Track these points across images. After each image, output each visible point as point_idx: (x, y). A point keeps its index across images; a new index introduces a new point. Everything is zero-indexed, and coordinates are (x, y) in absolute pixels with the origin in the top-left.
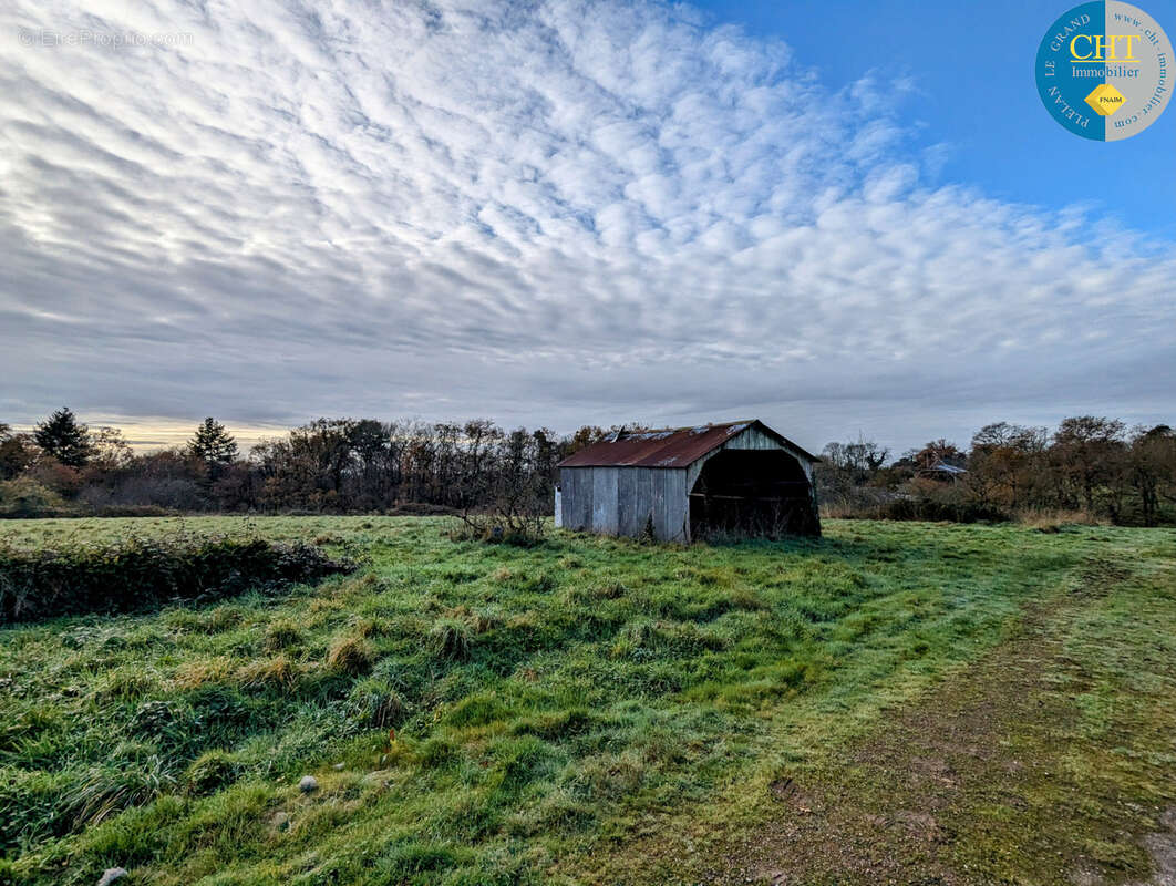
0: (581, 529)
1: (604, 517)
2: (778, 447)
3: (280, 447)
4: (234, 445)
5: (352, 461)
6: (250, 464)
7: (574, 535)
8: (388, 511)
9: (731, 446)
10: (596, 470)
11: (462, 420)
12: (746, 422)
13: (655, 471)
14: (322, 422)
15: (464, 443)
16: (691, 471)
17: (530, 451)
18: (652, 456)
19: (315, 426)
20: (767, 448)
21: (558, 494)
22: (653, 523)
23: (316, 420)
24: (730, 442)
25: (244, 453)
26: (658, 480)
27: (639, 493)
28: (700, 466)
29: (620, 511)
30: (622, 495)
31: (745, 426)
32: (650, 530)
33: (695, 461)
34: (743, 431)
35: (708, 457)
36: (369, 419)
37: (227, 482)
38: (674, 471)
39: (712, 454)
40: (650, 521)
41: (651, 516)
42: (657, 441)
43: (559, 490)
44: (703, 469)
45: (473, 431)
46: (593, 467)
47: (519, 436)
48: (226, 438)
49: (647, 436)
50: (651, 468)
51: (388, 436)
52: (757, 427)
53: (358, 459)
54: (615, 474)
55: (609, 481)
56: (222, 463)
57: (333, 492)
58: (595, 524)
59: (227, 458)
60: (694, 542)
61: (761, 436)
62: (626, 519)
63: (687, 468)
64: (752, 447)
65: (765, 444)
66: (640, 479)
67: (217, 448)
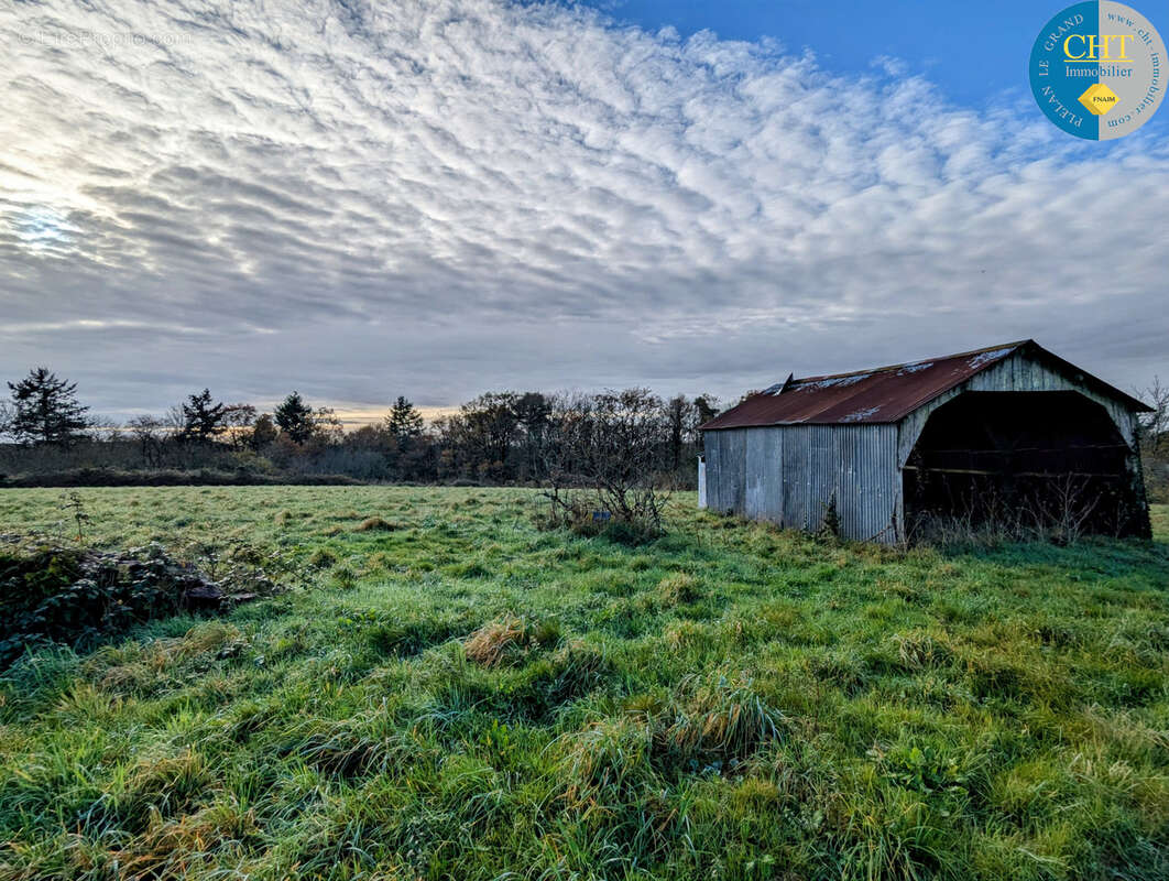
0: (731, 513)
1: (761, 497)
2: (1067, 386)
3: (455, 421)
4: (421, 420)
5: (520, 432)
6: (431, 437)
7: (720, 521)
8: (543, 482)
9: (979, 385)
10: (749, 433)
11: (619, 391)
12: (1007, 346)
13: (840, 432)
14: (488, 396)
15: (622, 414)
16: (907, 428)
17: (690, 421)
18: (833, 409)
19: (483, 399)
20: (1047, 389)
21: (702, 466)
22: (838, 509)
23: (483, 395)
24: (976, 379)
25: (427, 428)
26: (845, 443)
27: (815, 465)
28: (922, 419)
29: (786, 491)
30: (789, 467)
31: (1007, 351)
32: (833, 522)
33: (914, 412)
34: (1001, 362)
35: (937, 405)
36: (533, 392)
37: (412, 454)
38: (875, 430)
39: (945, 400)
40: (832, 508)
41: (834, 500)
42: (843, 388)
43: (703, 460)
44: (927, 425)
45: (630, 400)
46: (745, 428)
47: (678, 404)
48: (415, 415)
49: (827, 384)
50: (834, 425)
51: (549, 408)
52: (1030, 353)
53: (525, 430)
54: (777, 436)
55: (768, 446)
56: (412, 436)
57: (498, 463)
58: (750, 507)
59: (416, 432)
60: (912, 545)
61: (1036, 369)
62: (794, 502)
63: (899, 424)
64: (1019, 386)
65: (1041, 381)
66: (815, 443)
67: (408, 423)
